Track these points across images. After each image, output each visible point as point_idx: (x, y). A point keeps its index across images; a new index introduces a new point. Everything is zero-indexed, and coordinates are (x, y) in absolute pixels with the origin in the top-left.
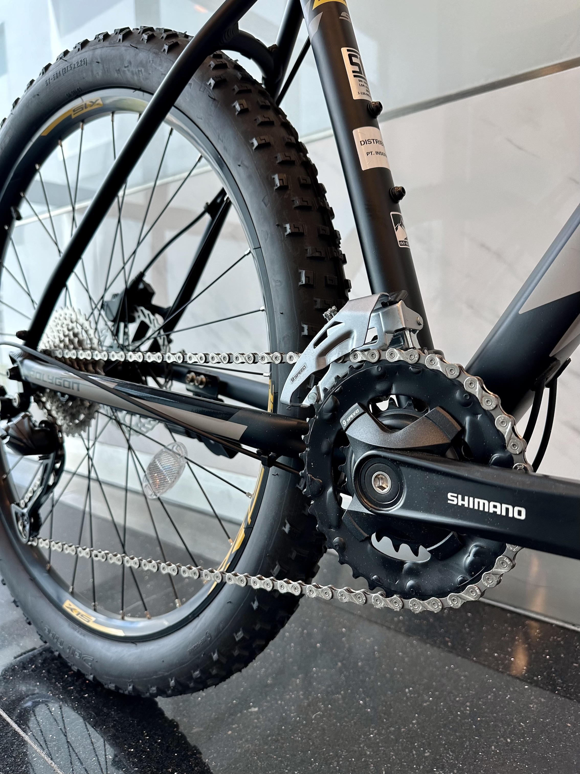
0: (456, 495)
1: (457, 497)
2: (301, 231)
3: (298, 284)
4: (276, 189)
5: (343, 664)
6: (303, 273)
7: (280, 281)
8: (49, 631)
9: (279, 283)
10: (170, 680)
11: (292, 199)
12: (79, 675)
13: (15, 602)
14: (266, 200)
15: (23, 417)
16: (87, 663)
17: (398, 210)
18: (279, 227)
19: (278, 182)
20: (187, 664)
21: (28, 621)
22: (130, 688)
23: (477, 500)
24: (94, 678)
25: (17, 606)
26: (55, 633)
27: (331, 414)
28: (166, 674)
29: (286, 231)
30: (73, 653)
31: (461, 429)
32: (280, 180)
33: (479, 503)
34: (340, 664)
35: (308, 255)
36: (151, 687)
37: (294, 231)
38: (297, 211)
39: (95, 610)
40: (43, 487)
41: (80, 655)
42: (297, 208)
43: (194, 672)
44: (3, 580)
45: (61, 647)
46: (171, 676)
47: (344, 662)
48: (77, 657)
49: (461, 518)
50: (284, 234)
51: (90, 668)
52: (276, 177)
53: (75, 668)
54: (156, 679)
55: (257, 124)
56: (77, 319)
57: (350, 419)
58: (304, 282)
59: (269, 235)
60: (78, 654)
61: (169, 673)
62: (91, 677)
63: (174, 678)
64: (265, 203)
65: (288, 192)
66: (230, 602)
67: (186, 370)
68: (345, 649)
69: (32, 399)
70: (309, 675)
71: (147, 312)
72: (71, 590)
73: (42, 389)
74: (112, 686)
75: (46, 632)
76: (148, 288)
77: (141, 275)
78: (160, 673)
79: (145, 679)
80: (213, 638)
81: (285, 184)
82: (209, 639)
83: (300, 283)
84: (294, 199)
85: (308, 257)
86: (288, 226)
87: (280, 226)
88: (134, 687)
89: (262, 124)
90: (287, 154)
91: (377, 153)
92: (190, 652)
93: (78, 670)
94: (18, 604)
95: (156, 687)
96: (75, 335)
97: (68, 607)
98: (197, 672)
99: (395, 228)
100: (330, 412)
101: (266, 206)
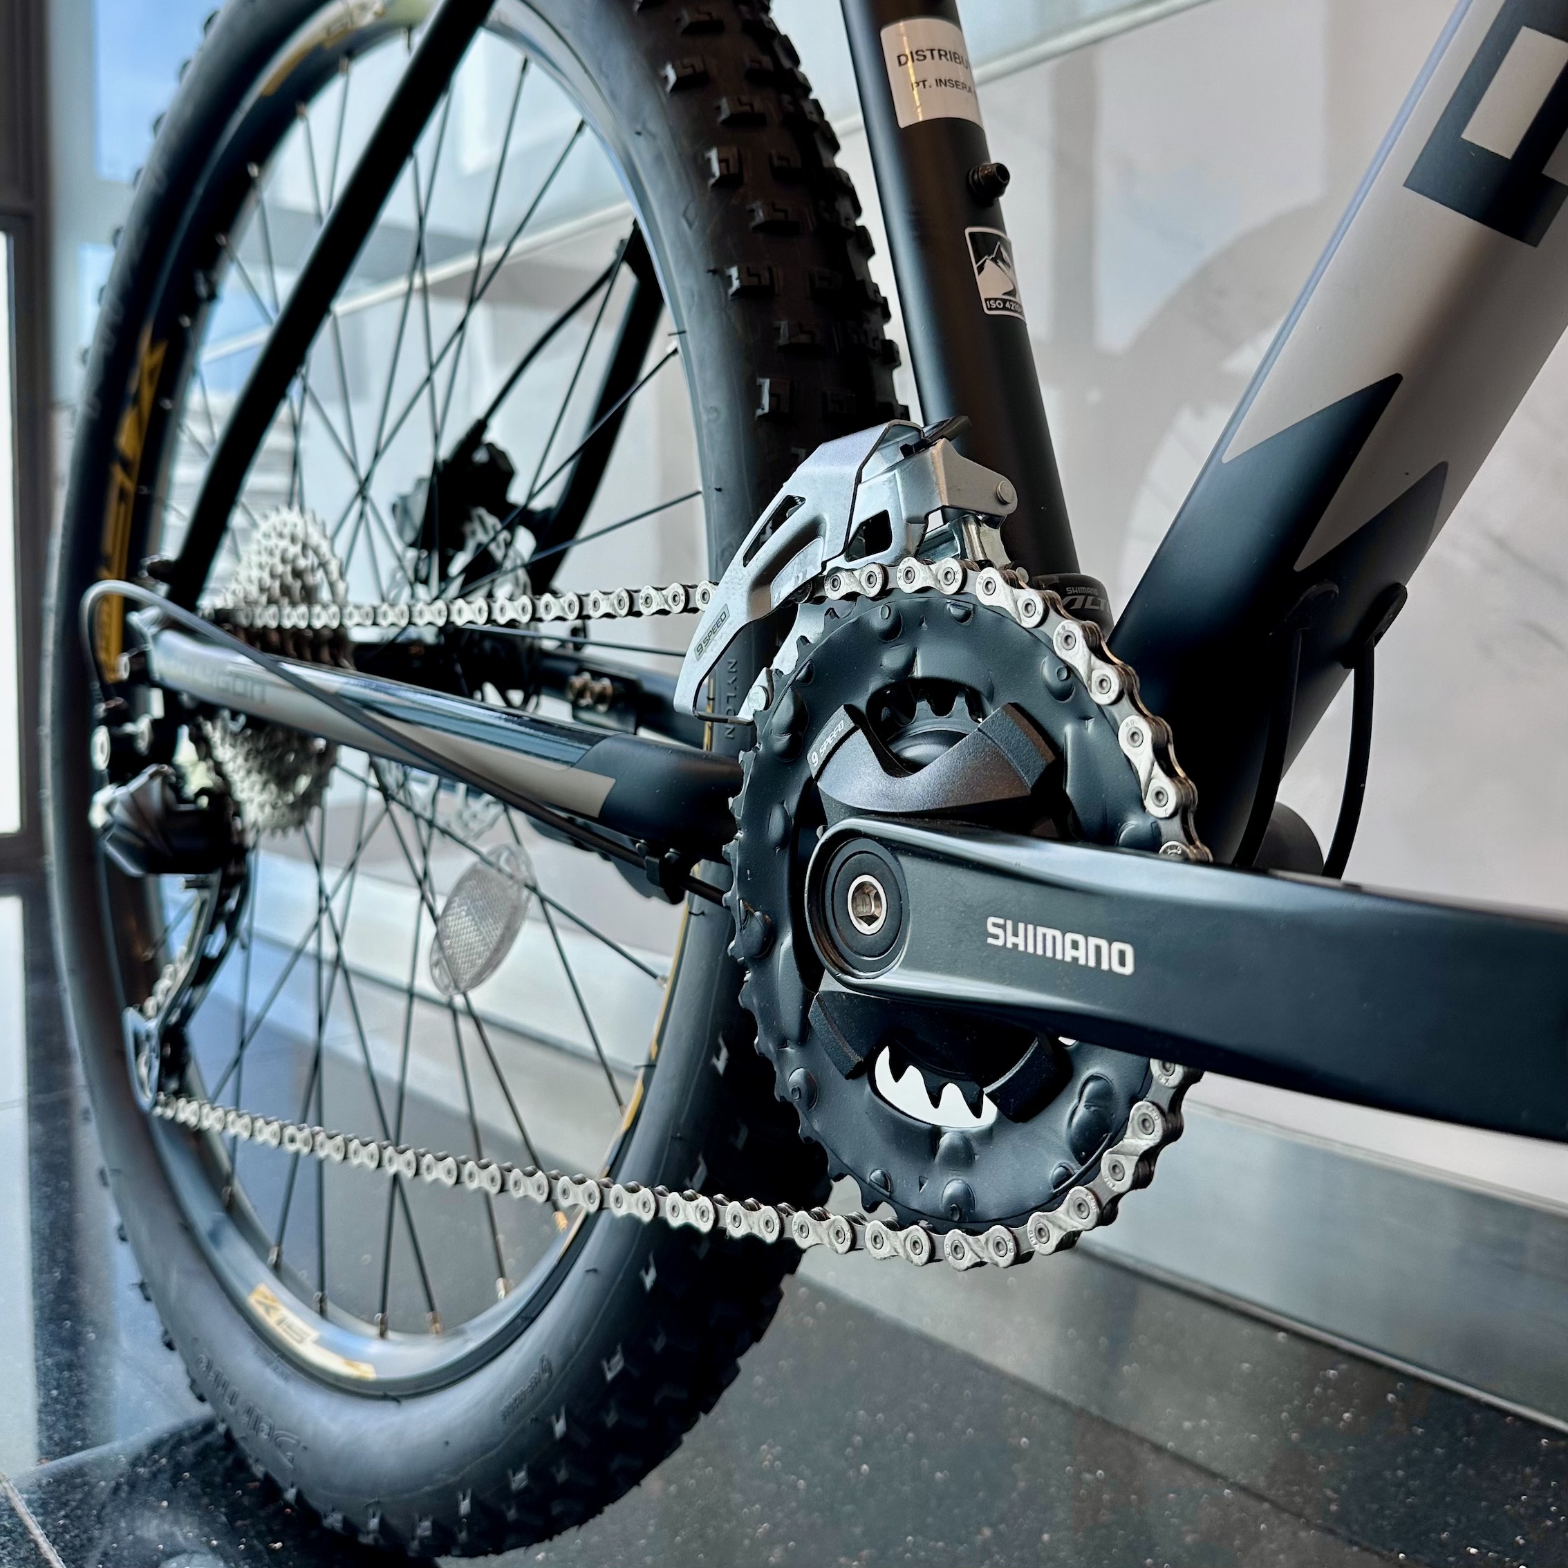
0: (1001, 921)
1: (1004, 927)
2: (766, 280)
3: (754, 413)
4: (714, 185)
5: (997, 1534)
6: (766, 384)
7: (716, 410)
8: (209, 1366)
9: (714, 415)
10: (461, 1497)
11: (748, 207)
12: (270, 1488)
13: (142, 1286)
14: (691, 214)
15: (152, 777)
16: (284, 1453)
17: (998, 223)
18: (717, 277)
19: (716, 168)
20: (499, 1448)
21: (167, 1338)
22: (374, 1523)
23: (1041, 930)
24: (299, 1495)
25: (148, 1299)
26: (221, 1371)
27: (788, 737)
28: (452, 1479)
29: (730, 284)
30: (256, 1427)
31: (1054, 758)
32: (720, 161)
33: (1044, 935)
34: (987, 1532)
35: (782, 341)
36: (420, 1520)
37: (746, 284)
38: (760, 236)
39: (322, 1312)
40: (192, 958)
41: (271, 1428)
42: (759, 228)
43: (514, 1475)
44: (121, 1228)
45: (232, 1409)
46: (461, 1486)
47: (1002, 1527)
48: (264, 1436)
49: (1011, 983)
50: (726, 293)
51: (291, 1466)
52: (713, 155)
53: (259, 1470)
54: (429, 1494)
55: (679, 31)
56: (307, 535)
57: (825, 749)
58: (767, 409)
59: (696, 298)
60: (266, 1428)
61: (458, 1478)
62: (290, 1494)
63: (469, 1492)
64: (687, 220)
65: (742, 190)
66: (595, 1271)
67: (571, 667)
68: (1014, 1495)
69: (184, 731)
70: (891, 1552)
71: (491, 521)
72: (273, 1257)
73: (209, 710)
74: (334, 1520)
75: (203, 1366)
76: (500, 462)
77: (481, 426)
78: (440, 1475)
79: (406, 1496)
80: (555, 1371)
81: (732, 170)
82: (547, 1375)
83: (759, 412)
84: (754, 206)
85: (780, 347)
86: (734, 272)
87: (718, 272)
88: (382, 1522)
89: (694, 30)
90: (744, 99)
91: (939, 82)
92: (505, 1415)
93: (267, 1476)
94: (150, 1292)
95: (431, 1518)
96: (297, 574)
97: (260, 1303)
98: (522, 1475)
99: (975, 266)
100: (786, 733)
101: (690, 225)
